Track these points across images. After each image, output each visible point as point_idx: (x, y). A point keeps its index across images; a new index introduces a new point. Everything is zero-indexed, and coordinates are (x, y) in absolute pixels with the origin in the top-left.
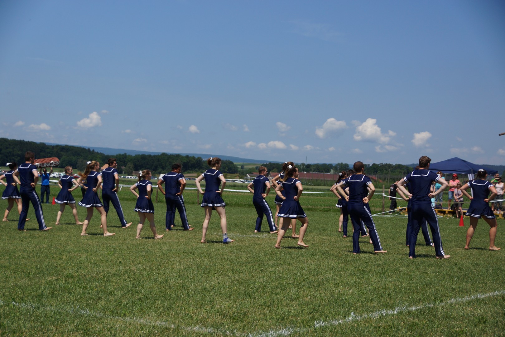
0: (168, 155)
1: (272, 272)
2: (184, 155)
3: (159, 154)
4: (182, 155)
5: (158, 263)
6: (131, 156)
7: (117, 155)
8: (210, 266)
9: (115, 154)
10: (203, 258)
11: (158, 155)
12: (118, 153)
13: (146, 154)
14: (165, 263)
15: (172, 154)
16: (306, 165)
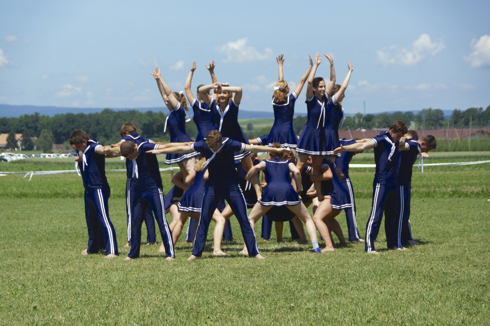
0: (114, 112)
1: (310, 309)
2: (144, 112)
3: (99, 112)
4: (140, 111)
5: (104, 305)
6: (48, 117)
7: (21, 117)
8: (199, 306)
9: (17, 115)
10: (186, 292)
11: (97, 113)
12: (23, 113)
13: (75, 113)
14: (116, 305)
15: (121, 110)
16: (364, 116)
